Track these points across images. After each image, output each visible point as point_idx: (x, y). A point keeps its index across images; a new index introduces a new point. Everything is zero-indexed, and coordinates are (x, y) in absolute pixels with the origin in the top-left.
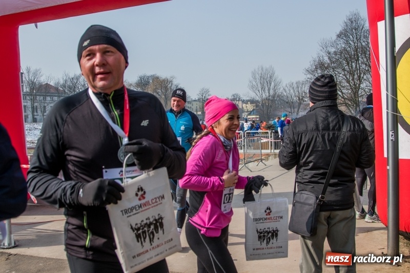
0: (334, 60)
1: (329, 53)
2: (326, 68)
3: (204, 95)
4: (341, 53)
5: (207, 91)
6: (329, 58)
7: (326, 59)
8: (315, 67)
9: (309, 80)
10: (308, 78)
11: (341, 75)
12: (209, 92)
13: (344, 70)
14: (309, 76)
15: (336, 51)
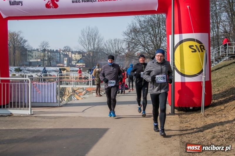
0: (143, 26)
1: (140, 22)
2: (138, 32)
3: (44, 47)
4: (148, 22)
5: (47, 44)
6: (140, 25)
7: (138, 26)
8: (130, 31)
9: (125, 40)
10: (125, 39)
11: (148, 37)
12: (48, 44)
13: (150, 33)
14: (126, 37)
15: (145, 19)
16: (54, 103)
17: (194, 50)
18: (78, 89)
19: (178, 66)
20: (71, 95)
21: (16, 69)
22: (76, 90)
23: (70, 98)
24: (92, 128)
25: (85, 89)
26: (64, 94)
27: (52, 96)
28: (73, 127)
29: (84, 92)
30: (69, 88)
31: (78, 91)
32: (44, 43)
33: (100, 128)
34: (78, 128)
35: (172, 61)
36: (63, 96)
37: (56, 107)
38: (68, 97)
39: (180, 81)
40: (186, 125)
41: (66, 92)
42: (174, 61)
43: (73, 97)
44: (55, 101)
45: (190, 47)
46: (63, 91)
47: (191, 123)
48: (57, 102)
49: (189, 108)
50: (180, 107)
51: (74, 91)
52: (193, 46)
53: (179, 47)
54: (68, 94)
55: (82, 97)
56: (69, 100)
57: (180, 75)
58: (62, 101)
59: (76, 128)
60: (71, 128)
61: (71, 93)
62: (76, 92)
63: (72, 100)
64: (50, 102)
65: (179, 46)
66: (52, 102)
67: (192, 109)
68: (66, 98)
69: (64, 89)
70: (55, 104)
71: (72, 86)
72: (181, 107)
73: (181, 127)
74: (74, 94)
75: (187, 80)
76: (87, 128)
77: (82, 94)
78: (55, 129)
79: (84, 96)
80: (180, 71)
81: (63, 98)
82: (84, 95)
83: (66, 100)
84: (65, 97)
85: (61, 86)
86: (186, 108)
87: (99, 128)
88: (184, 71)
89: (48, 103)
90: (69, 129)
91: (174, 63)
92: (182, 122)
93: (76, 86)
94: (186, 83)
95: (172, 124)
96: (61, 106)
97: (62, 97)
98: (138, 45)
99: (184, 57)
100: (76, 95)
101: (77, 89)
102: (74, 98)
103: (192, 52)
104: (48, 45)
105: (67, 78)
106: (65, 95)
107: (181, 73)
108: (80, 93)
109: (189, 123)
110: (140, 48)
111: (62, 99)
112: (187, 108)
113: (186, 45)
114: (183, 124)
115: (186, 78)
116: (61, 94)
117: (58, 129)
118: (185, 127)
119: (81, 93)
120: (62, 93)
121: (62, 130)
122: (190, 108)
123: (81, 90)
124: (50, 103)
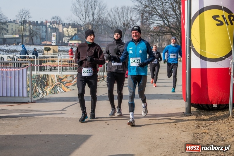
5: (27, 13)
9: (136, 7)
12: (29, 13)
14: (137, 4)
16: (23, 97)
17: (220, 23)
18: (66, 77)
19: (196, 45)
20: (56, 86)
22: (63, 79)
23: (55, 90)
24: (67, 135)
25: (75, 77)
26: (46, 84)
27: (21, 87)
28: (41, 134)
29: (73, 81)
30: (53, 75)
31: (66, 79)
32: (24, 12)
33: (80, 135)
34: (48, 134)
35: (188, 38)
36: (44, 87)
37: (27, 103)
38: (52, 88)
39: (200, 68)
40: (203, 130)
41: (49, 81)
42: (191, 39)
44: (25, 95)
45: (214, 17)
46: (45, 79)
47: (211, 127)
48: (28, 97)
49: (212, 105)
50: (198, 104)
51: (60, 80)
52: (218, 16)
53: (198, 18)
54: (51, 84)
55: (71, 88)
56: (53, 93)
57: (200, 59)
58: (44, 93)
59: (45, 134)
60: (38, 134)
61: (56, 83)
62: (62, 81)
63: (58, 92)
64: (18, 96)
65: (199, 16)
66: (21, 95)
67: (216, 106)
68: (48, 90)
69: (46, 77)
70: (25, 98)
71: (58, 73)
72: (201, 104)
73: (196, 133)
74: (60, 84)
75: (210, 65)
76: (61, 134)
77: (71, 84)
78: (15, 135)
79: (74, 87)
80: (199, 52)
81: (45, 90)
82: (74, 85)
83: (48, 92)
84: (47, 88)
85: (42, 73)
86: (207, 105)
87: (78, 134)
88: (206, 53)
89: (15, 98)
90: (35, 135)
91: (191, 41)
92: (199, 126)
93: (63, 73)
94: (207, 69)
95: (184, 129)
96: (33, 101)
97: (43, 89)
98: (154, 15)
99: (206, 32)
100: (63, 86)
101: (64, 77)
102: (60, 89)
103: (218, 25)
104: (29, 15)
105: (52, 61)
106: (47, 86)
107: (201, 55)
108: (67, 82)
109: (208, 127)
110: (156, 19)
111: (43, 92)
112: (209, 106)
113: (208, 15)
114: (200, 129)
115: (208, 63)
116: (42, 84)
117: (20, 135)
118: (202, 133)
119: (69, 82)
120: (43, 82)
121: (25, 137)
122: (214, 106)
123: (71, 79)
124: (19, 98)
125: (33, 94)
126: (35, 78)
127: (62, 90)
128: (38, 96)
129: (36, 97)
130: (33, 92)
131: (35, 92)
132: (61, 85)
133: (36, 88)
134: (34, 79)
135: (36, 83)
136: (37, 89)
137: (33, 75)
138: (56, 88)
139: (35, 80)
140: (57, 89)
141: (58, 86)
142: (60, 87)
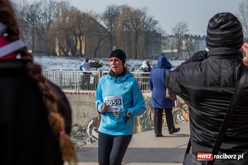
12: (187, 26)
20: (175, 112)
21: (93, 63)
32: (181, 25)
43: (178, 115)
51: (181, 105)
62: (183, 106)
63: (177, 120)
74: (180, 111)
100: (184, 113)
102: (180, 117)
125: (147, 121)
126: (150, 102)
127: (182, 119)
128: (152, 124)
129: (150, 125)
130: (147, 119)
131: (150, 119)
132: (182, 112)
133: (150, 114)
134: (148, 102)
135: (151, 107)
136: (151, 116)
137: (148, 98)
138: (175, 115)
139: (149, 104)
140: (177, 117)
141: (178, 112)
142: (180, 114)
